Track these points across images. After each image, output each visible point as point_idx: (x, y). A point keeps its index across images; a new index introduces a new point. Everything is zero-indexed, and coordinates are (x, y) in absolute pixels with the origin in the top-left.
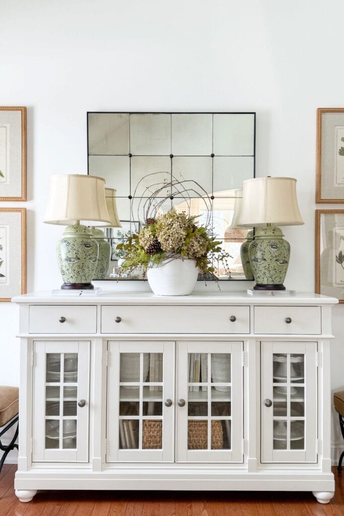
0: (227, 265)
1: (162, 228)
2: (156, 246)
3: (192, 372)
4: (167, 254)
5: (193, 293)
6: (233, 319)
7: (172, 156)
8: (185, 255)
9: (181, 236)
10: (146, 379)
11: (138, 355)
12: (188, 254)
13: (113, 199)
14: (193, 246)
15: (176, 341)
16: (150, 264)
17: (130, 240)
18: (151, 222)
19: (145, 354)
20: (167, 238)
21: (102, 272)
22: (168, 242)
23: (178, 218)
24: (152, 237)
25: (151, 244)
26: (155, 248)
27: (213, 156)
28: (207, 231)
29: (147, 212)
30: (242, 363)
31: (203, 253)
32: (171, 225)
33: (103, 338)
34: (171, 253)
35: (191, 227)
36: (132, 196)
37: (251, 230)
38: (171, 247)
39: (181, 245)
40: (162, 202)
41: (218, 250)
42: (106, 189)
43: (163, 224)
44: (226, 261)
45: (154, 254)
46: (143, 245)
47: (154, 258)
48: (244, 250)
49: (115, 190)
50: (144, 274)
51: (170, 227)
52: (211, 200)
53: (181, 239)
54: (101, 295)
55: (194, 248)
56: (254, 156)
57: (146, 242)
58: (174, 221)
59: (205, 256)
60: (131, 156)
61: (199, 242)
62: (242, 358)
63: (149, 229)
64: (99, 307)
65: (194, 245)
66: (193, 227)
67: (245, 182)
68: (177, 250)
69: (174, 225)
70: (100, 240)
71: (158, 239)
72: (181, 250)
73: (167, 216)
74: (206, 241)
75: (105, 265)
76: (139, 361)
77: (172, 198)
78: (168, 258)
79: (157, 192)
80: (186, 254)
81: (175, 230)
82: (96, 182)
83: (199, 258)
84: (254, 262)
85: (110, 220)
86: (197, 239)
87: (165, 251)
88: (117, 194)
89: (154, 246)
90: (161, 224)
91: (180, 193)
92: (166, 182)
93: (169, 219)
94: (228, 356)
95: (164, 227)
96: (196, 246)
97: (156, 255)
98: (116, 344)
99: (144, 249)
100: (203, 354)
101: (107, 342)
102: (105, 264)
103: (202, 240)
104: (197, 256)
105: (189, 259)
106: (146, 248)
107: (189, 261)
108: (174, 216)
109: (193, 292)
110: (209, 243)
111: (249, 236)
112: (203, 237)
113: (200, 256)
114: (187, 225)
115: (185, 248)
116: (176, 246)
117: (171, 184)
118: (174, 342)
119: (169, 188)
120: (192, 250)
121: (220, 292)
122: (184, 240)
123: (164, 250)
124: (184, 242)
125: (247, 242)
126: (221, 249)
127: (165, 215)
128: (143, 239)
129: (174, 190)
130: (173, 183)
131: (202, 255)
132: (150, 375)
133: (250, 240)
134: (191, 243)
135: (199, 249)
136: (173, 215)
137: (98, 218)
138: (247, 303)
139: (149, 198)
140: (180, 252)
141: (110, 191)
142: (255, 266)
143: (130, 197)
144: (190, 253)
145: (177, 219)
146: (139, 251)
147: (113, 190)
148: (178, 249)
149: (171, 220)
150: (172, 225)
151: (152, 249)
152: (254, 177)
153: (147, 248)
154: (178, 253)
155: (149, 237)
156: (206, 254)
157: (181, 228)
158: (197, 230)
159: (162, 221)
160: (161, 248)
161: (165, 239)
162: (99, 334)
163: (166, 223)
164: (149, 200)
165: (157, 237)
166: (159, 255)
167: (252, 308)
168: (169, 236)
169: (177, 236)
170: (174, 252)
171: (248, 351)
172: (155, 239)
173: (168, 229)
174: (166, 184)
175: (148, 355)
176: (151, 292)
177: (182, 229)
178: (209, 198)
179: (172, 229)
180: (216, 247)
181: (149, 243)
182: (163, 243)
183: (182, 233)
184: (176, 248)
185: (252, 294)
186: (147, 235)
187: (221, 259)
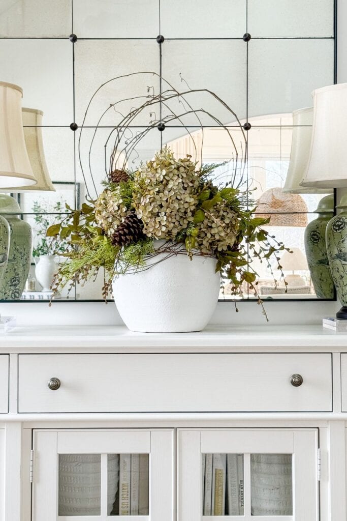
0: (280, 267)
1: (145, 189)
2: (133, 227)
3: (208, 493)
4: (157, 246)
5: (210, 327)
6: (297, 382)
7: (161, 40)
8: (193, 247)
9: (186, 206)
10: (111, 510)
11: (96, 458)
12: (201, 244)
13: (36, 131)
14: (211, 227)
15: (176, 429)
16: (120, 266)
17: (76, 215)
18: (119, 178)
19: (111, 457)
20: (156, 210)
21: (15, 285)
22: (158, 219)
23: (178, 169)
24: (124, 209)
25: (122, 225)
26: (130, 233)
27: (247, 38)
28: (241, 195)
29: (113, 156)
30: (317, 473)
31: (232, 241)
32: (164, 183)
33: (23, 422)
34: (164, 241)
35: (205, 187)
36: (79, 124)
37: (329, 194)
38: (164, 229)
39: (185, 226)
40: (139, 137)
41: (262, 235)
42: (24, 110)
43: (148, 181)
44: (278, 259)
45: (129, 245)
46: (105, 226)
47: (128, 254)
48: (315, 237)
49: (41, 113)
50: (107, 287)
51: (161, 186)
52: (245, 132)
53: (186, 213)
54: (15, 333)
55: (213, 232)
56: (335, 38)
57: (110, 220)
58: (171, 175)
59: (234, 249)
60: (74, 39)
61: (223, 218)
62: (317, 462)
63: (118, 192)
64: (13, 358)
65: (213, 225)
66: (209, 188)
67: (317, 91)
68: (177, 236)
69: (171, 182)
70: (11, 217)
71: (137, 212)
72: (185, 236)
73: (155, 165)
74: (238, 216)
75: (20, 271)
76: (98, 472)
77: (162, 128)
78: (158, 252)
79: (133, 114)
80: (196, 244)
81: (172, 193)
82: (5, 93)
83: (223, 253)
84: (338, 261)
85: (32, 175)
86: (218, 212)
87: (152, 239)
88: (44, 121)
89: (128, 227)
90: (143, 181)
91: (177, 117)
92: (151, 93)
93: (159, 171)
94: (286, 459)
95: (149, 188)
96: (218, 229)
97: (132, 247)
98: (52, 434)
99: (107, 235)
100: (232, 455)
101: (31, 432)
102: (21, 269)
103: (230, 215)
104: (219, 249)
105: (202, 254)
106: (111, 232)
107: (202, 259)
108: (170, 164)
109: (208, 325)
110: (243, 222)
111: (324, 207)
112: (231, 209)
113: (225, 248)
114: (196, 184)
115: (194, 231)
116: (175, 227)
117: (160, 99)
118: (173, 431)
119: (155, 108)
120: (209, 235)
121: (268, 325)
122: (193, 216)
123: (149, 235)
124: (191, 219)
125: (319, 219)
126: (266, 233)
127: (151, 163)
128: (104, 214)
129: (166, 113)
130: (164, 95)
131: (229, 247)
132: (121, 501)
133: (324, 216)
134: (206, 221)
135: (223, 234)
136: (166, 163)
137: (10, 170)
138: (326, 347)
139: (116, 128)
140: (183, 241)
141: (33, 115)
142: (341, 269)
143: (74, 127)
144: (204, 242)
145: (176, 171)
146: (95, 240)
147: (36, 112)
148: (179, 234)
149: (164, 172)
150: (167, 184)
151: (125, 234)
152: (335, 82)
153: (113, 232)
154: (177, 243)
155: (117, 208)
156: (236, 245)
157: (185, 189)
158: (218, 194)
159: (143, 175)
160: (144, 232)
161: (151, 212)
162: (13, 415)
163: (154, 180)
164: (115, 132)
165: (134, 210)
166: (138, 246)
167: (336, 357)
168: (161, 206)
169: (177, 205)
170: (170, 240)
171: (329, 449)
172: (129, 213)
173: (158, 192)
174: (150, 99)
175: (116, 459)
176: (122, 325)
177: (188, 191)
178: (241, 126)
179: (166, 192)
180: (257, 230)
181: (116, 223)
182: (148, 221)
183: (188, 200)
184: (175, 231)
185: (335, 329)
186: (113, 205)
187: (267, 256)
